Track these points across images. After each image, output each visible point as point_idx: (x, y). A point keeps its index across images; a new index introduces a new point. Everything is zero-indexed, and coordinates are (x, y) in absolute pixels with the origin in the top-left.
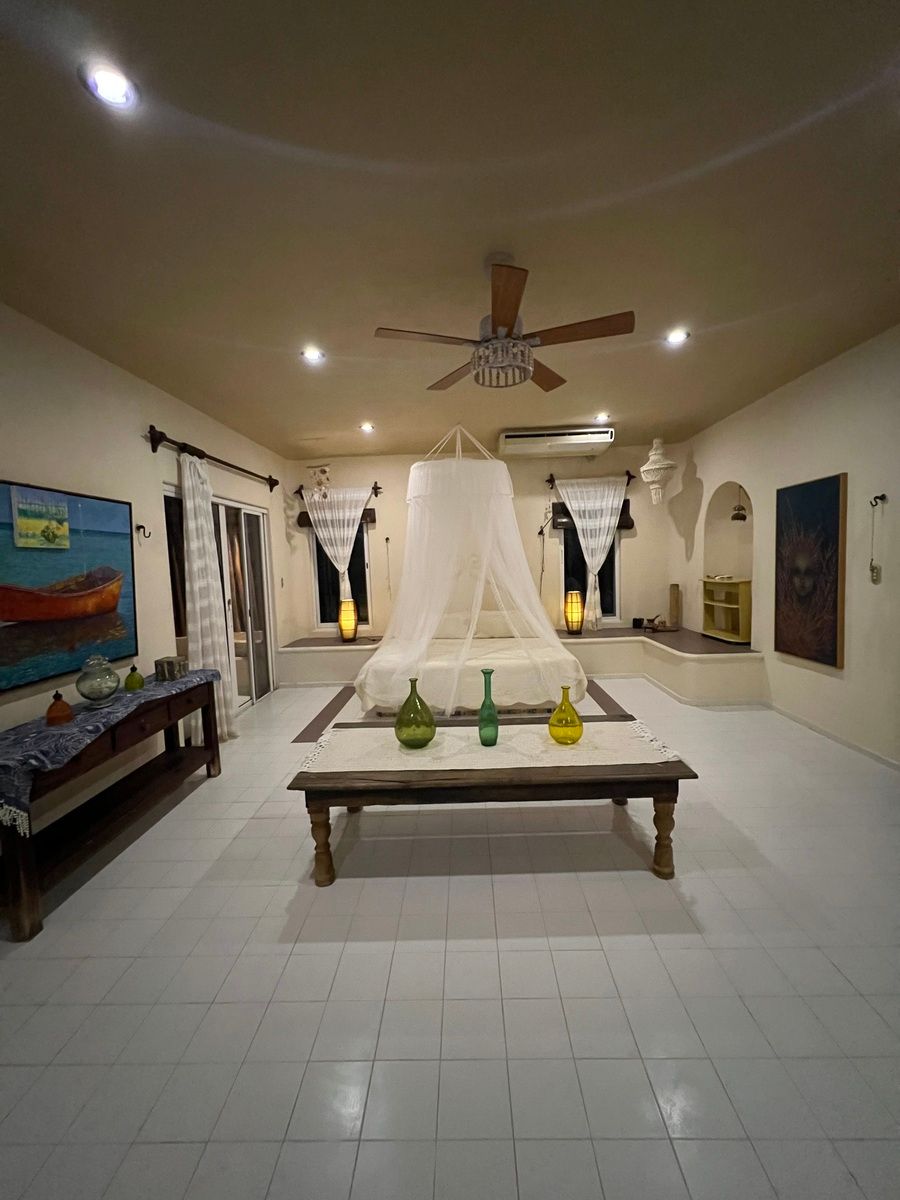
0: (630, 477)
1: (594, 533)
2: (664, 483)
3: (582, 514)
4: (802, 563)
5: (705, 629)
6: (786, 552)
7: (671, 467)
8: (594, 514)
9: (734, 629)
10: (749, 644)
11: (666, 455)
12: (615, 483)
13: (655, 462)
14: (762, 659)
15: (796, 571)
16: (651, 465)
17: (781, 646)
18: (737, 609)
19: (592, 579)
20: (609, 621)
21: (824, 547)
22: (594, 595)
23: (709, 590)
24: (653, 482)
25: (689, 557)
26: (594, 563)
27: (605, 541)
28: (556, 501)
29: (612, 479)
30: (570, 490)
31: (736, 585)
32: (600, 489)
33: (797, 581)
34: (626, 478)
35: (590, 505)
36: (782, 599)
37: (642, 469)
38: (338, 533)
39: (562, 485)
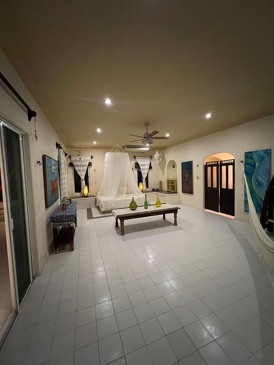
0: (151, 157)
1: (144, 170)
2: (159, 159)
3: (142, 165)
4: (186, 176)
5: (167, 190)
6: (183, 174)
7: (161, 156)
8: (144, 165)
9: (173, 190)
10: (177, 192)
11: (159, 153)
12: (148, 159)
13: (157, 155)
14: (179, 195)
15: (185, 178)
16: (156, 155)
17: (183, 192)
18: (174, 186)
19: (144, 180)
20: (148, 189)
21: (190, 173)
22: (145, 184)
23: (168, 182)
24: (157, 159)
25: (163, 175)
26: (144, 176)
27: (146, 171)
28: (136, 162)
29: (148, 157)
30: (139, 160)
31: (174, 181)
32: (145, 160)
33: (185, 179)
34: (150, 158)
35: (143, 163)
36: (183, 182)
37: (155, 156)
38: (82, 168)
39: (137, 158)
